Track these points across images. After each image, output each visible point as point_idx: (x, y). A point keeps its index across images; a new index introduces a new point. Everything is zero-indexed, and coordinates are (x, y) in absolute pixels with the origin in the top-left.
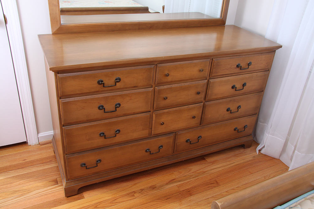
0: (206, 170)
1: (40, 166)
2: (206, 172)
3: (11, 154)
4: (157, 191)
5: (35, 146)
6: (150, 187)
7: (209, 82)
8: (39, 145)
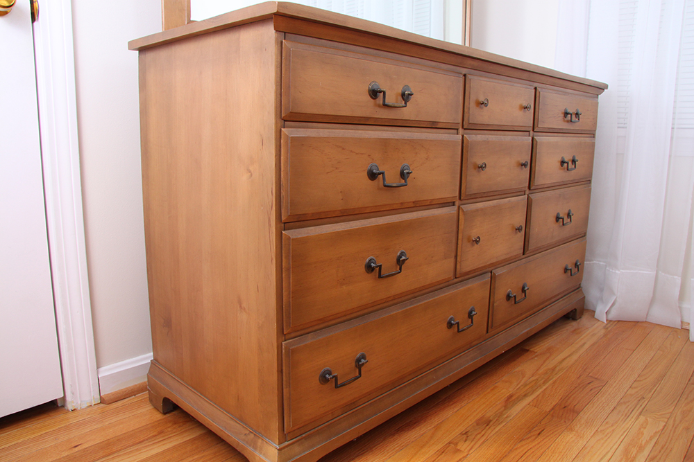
0: (551, 366)
1: (137, 450)
2: (555, 367)
3: (19, 441)
4: (501, 426)
5: (89, 409)
6: (478, 423)
7: (534, 142)
8: (102, 405)
